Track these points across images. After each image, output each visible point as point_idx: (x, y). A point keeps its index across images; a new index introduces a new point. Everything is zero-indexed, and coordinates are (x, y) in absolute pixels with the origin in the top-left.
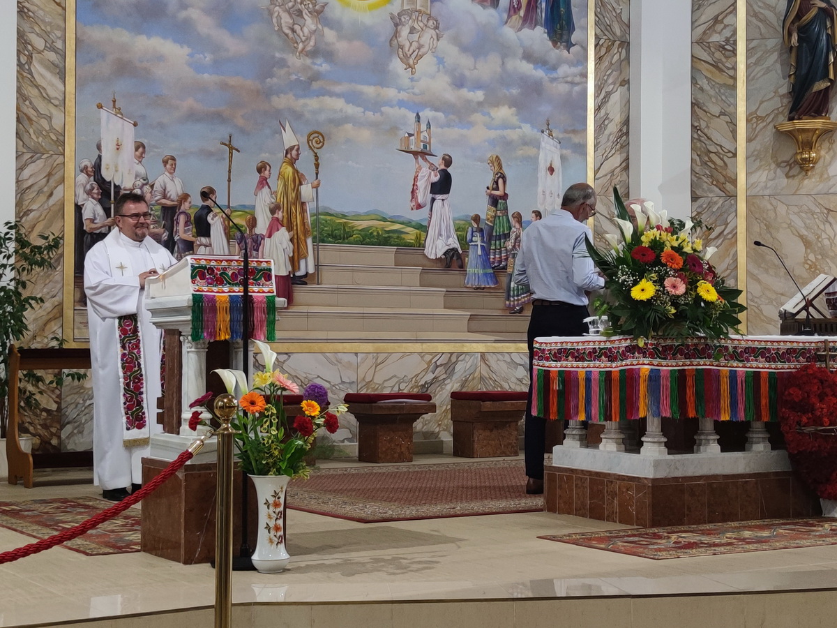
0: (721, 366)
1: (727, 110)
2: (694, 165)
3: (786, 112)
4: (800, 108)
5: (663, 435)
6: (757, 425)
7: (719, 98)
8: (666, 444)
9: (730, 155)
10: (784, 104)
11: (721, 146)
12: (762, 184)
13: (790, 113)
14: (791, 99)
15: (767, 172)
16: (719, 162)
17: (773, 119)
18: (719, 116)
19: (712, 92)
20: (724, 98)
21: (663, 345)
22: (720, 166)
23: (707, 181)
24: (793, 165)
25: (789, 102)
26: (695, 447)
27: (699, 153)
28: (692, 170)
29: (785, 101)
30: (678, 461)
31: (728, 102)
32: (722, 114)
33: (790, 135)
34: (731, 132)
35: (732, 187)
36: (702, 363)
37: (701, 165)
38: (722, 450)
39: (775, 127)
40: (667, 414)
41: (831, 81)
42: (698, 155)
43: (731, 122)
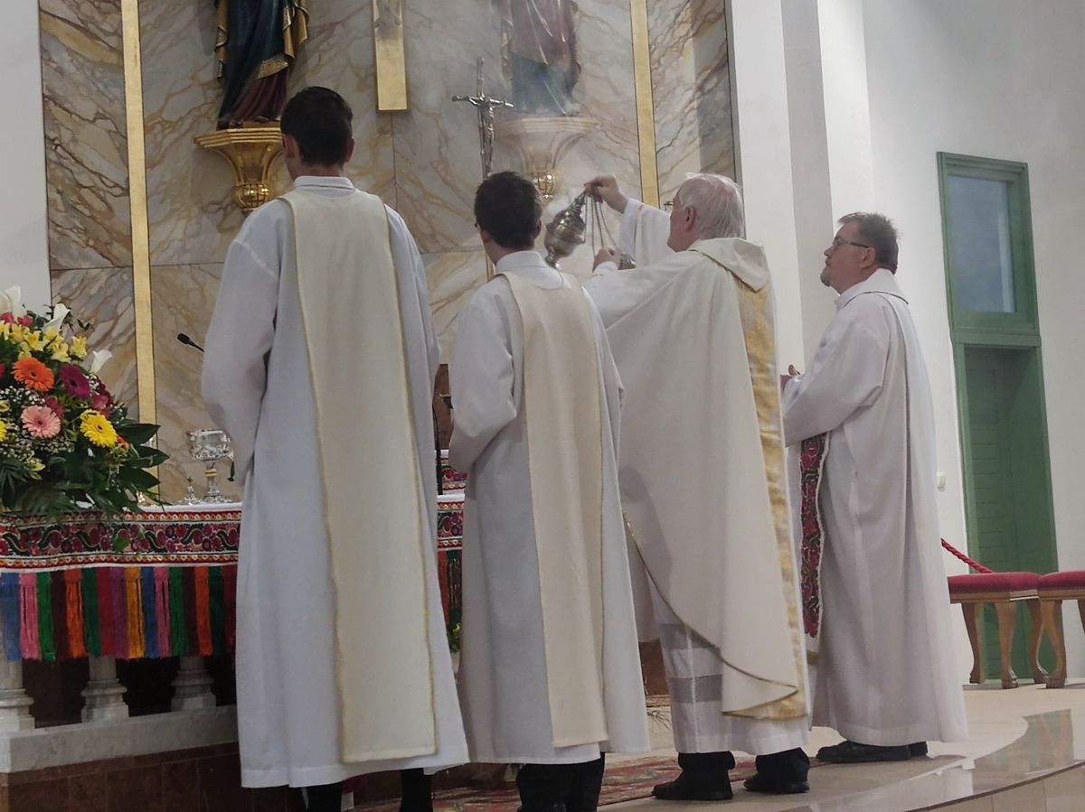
0: (125, 562)
1: (107, 109)
2: (52, 210)
3: (214, 115)
4: (239, 105)
5: (26, 693)
6: (190, 664)
7: (92, 86)
8: (33, 711)
9: (117, 191)
10: (209, 100)
11: (100, 176)
12: (177, 244)
13: (221, 115)
14: (220, 91)
15: (184, 221)
16: (98, 205)
17: (191, 125)
18: (95, 119)
19: (79, 77)
20: (101, 86)
21: (22, 528)
22: (99, 212)
23: (78, 240)
24: (229, 209)
25: (218, 96)
26: (84, 712)
27: (60, 188)
28: (49, 220)
29: (211, 94)
30: (55, 738)
31: (111, 96)
32: (99, 116)
33: (223, 154)
34: (117, 148)
35: (124, 250)
36: (92, 558)
37: (66, 212)
38: (132, 714)
39: (195, 140)
40: (35, 654)
41: (288, 58)
42: (59, 192)
43: (118, 132)
